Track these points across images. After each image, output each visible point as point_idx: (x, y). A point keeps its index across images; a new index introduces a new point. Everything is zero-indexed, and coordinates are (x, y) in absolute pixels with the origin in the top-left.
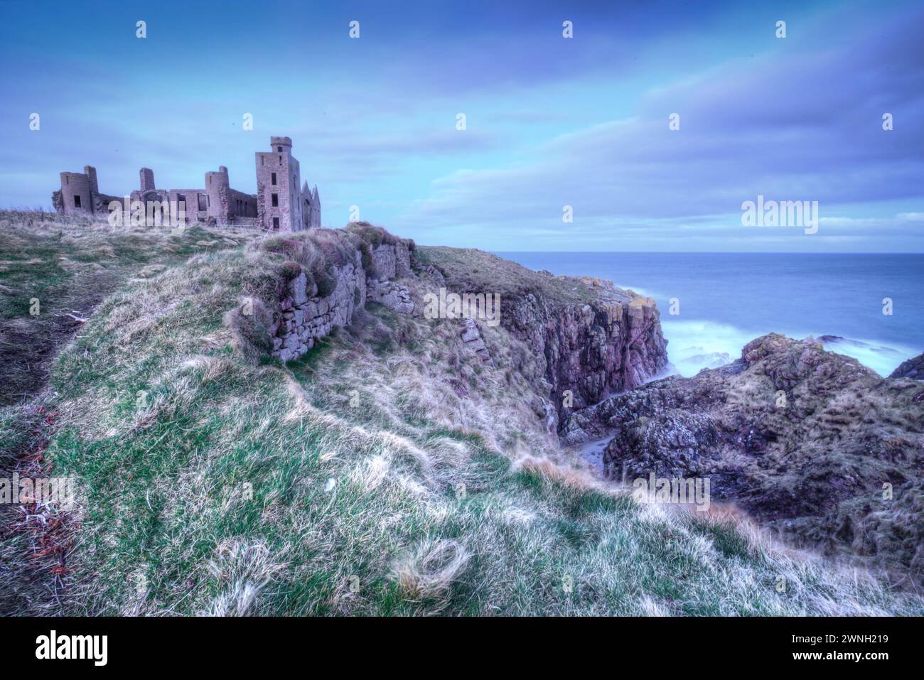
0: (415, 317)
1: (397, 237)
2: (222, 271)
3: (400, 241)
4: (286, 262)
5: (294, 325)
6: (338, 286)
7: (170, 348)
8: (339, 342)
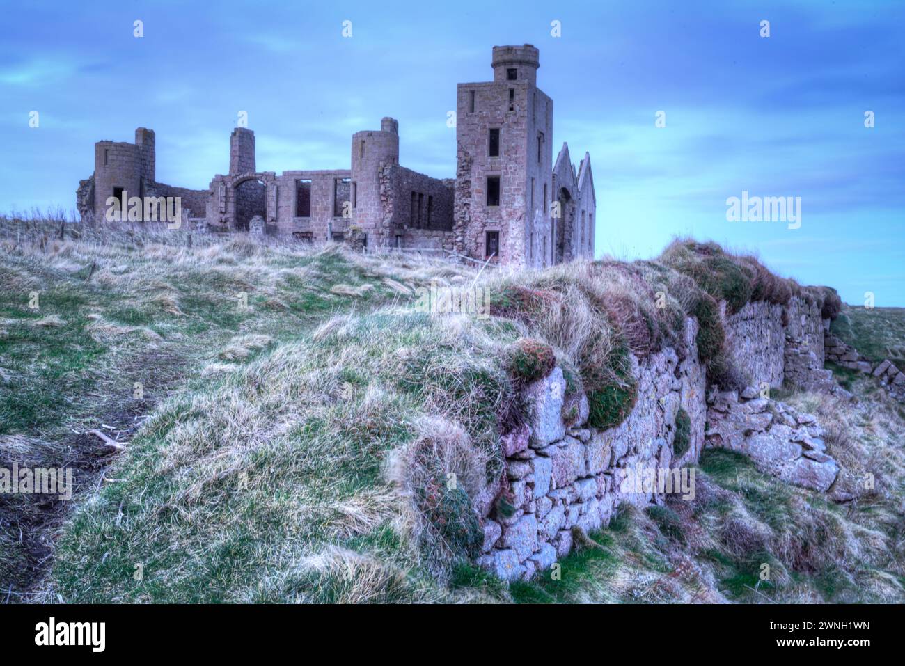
0: (839, 502)
1: (792, 283)
2: (385, 355)
3: (798, 293)
4: (520, 339)
5: (530, 493)
6: (638, 404)
7: (273, 521)
8: (633, 548)
